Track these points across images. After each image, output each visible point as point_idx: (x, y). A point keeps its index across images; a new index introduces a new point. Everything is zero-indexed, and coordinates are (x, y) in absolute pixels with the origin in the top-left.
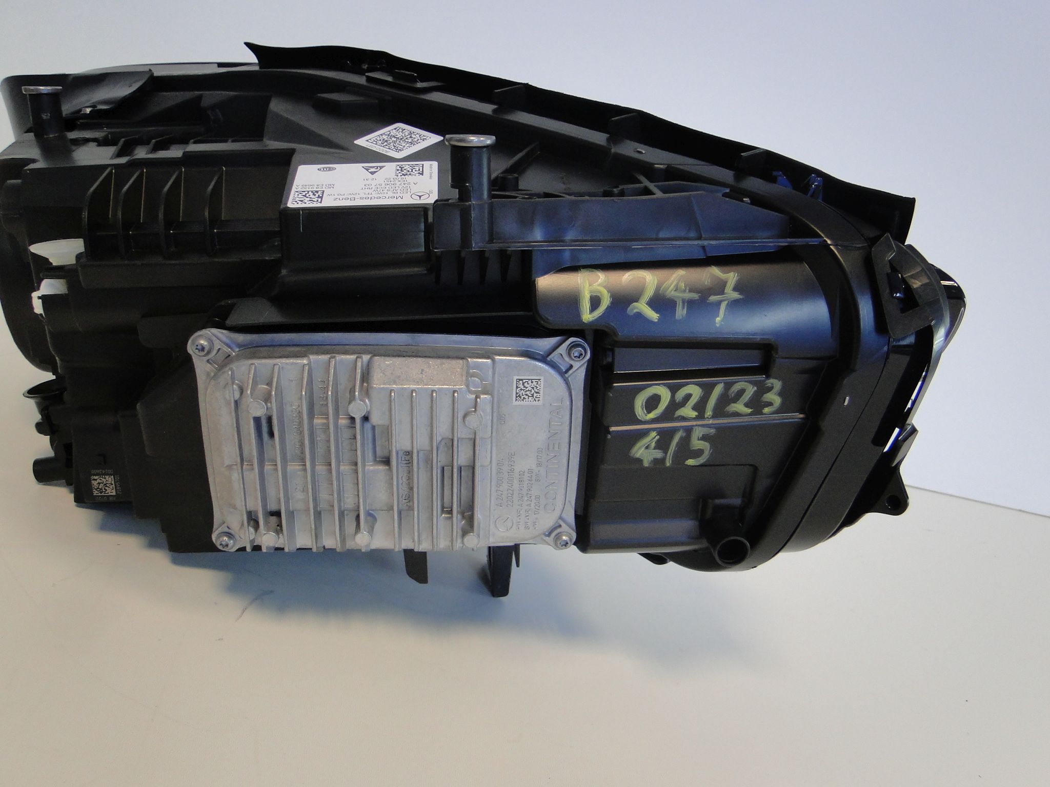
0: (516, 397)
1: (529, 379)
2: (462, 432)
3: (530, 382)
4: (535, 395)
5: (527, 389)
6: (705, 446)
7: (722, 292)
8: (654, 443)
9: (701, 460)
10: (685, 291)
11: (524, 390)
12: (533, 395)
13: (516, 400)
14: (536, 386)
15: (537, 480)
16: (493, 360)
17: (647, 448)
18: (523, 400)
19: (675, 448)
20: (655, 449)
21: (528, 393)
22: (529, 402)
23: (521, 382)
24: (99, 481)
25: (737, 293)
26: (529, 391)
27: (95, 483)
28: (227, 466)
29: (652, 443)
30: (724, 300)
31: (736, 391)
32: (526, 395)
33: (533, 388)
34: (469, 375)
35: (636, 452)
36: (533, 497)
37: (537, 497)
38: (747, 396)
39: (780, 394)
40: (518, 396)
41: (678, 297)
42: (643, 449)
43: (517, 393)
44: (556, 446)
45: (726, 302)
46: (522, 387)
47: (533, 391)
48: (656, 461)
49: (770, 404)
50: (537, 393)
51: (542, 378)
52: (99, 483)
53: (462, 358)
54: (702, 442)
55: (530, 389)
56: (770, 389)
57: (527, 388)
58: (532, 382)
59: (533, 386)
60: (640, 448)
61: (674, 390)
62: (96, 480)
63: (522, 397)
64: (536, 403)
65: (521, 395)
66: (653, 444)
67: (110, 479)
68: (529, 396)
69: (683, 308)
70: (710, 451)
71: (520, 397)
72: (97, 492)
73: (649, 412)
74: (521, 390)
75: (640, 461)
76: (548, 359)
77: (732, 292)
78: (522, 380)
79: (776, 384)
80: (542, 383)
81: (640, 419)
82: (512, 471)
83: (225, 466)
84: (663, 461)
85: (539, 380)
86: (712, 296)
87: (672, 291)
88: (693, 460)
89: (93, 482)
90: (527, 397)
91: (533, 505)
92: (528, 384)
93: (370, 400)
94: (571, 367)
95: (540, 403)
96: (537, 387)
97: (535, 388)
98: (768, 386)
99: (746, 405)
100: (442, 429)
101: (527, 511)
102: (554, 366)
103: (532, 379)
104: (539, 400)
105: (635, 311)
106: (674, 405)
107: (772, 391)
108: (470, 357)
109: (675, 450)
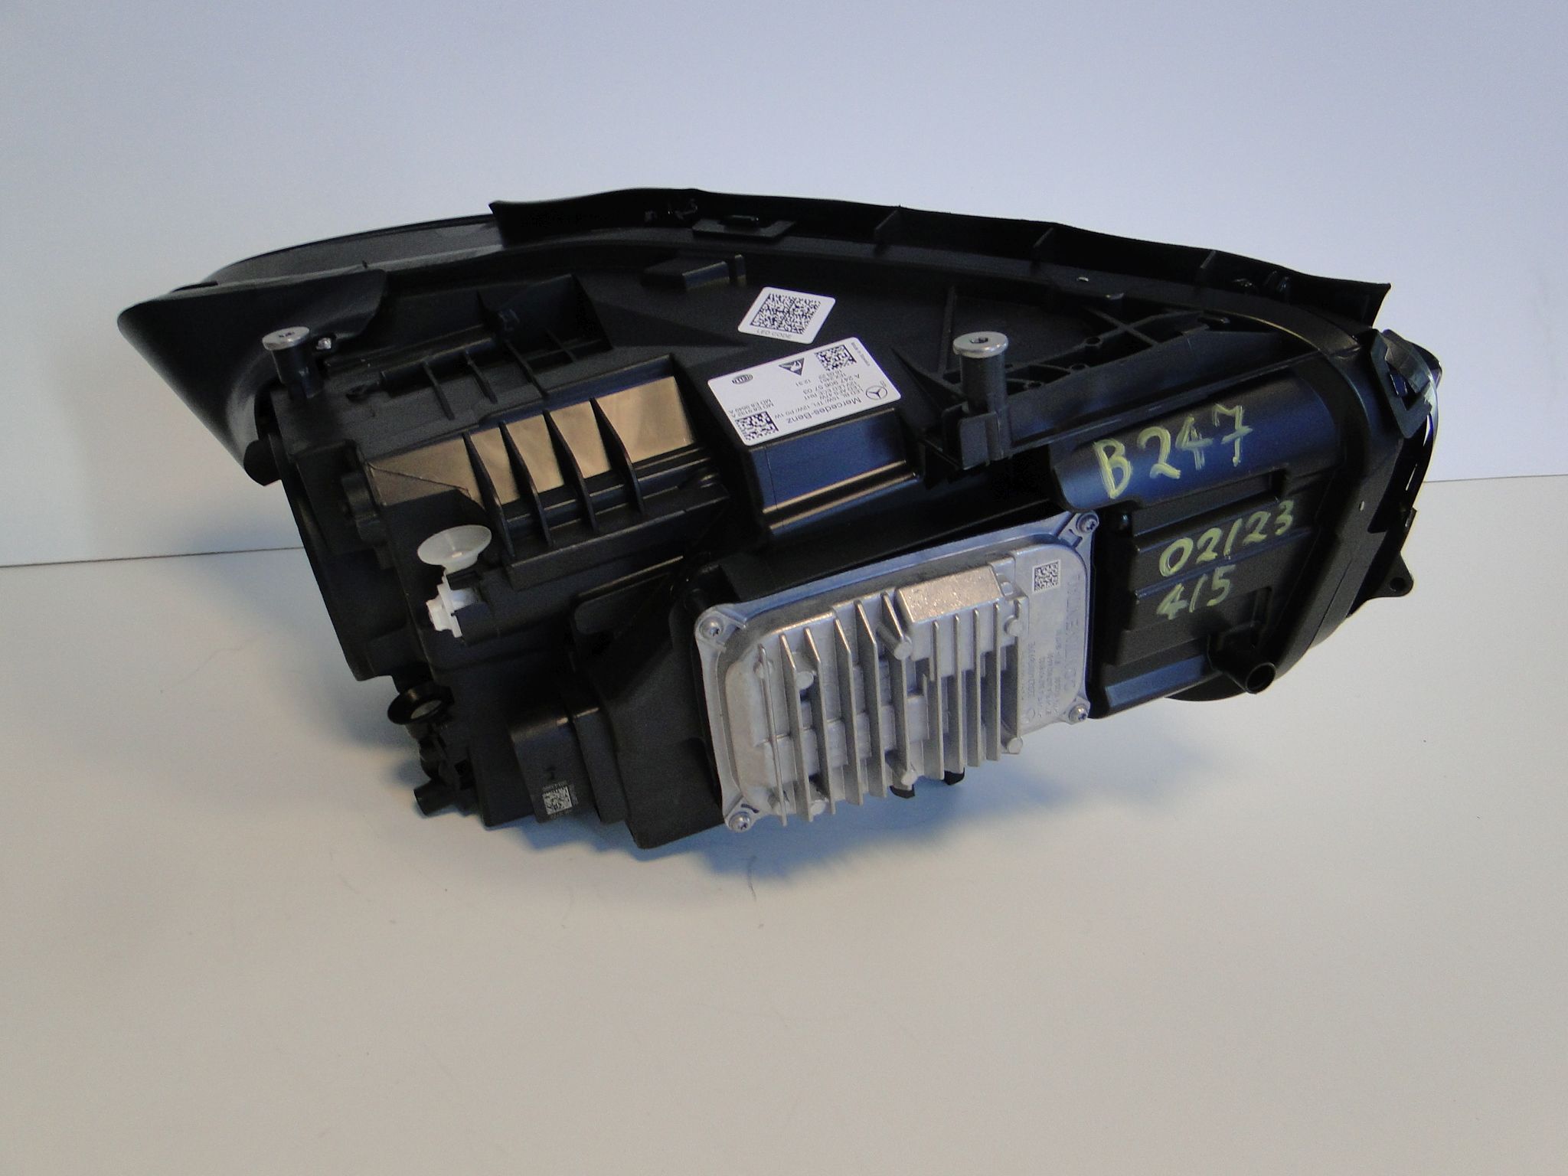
1: (1047, 565)
2: (1004, 641)
3: (1048, 568)
4: (1053, 579)
5: (1045, 576)
6: (1226, 584)
7: (1232, 430)
8: (1179, 595)
9: (1222, 598)
10: (1198, 440)
11: (1042, 577)
12: (1051, 580)
13: (1036, 589)
15: (1058, 663)
16: (1012, 556)
17: (1173, 602)
18: (1042, 588)
19: (1198, 594)
20: (1181, 599)
21: (1046, 579)
22: (1048, 587)
23: (1039, 570)
24: (552, 797)
25: (1247, 426)
26: (1047, 577)
27: (547, 802)
28: (758, 746)
29: (1177, 595)
30: (1237, 438)
31: (1252, 522)
32: (1045, 581)
33: (1051, 573)
34: (1000, 581)
35: (1163, 609)
37: (1058, 680)
38: (1261, 525)
39: (1292, 513)
40: (1037, 585)
41: (1192, 447)
42: (1169, 604)
43: (1036, 583)
44: (1075, 623)
45: (1239, 440)
46: (1040, 574)
47: (1051, 576)
48: (1180, 612)
49: (1283, 526)
50: (1055, 576)
51: (1060, 561)
52: (552, 800)
53: (986, 564)
54: (1222, 580)
55: (1048, 574)
56: (1282, 512)
57: (1045, 574)
58: (1050, 567)
59: (1051, 571)
60: (1166, 604)
61: (1195, 539)
62: (549, 797)
64: (1055, 586)
65: (1040, 583)
66: (1178, 597)
67: (564, 792)
68: (1048, 582)
69: (1201, 458)
70: (1229, 587)
71: (1039, 585)
72: (551, 810)
73: (1172, 566)
74: (1040, 578)
75: (1166, 616)
76: (1059, 538)
77: (1241, 427)
78: (1040, 567)
79: (1289, 504)
80: (1058, 565)
81: (1165, 575)
82: (1033, 660)
83: (754, 745)
84: (1187, 609)
85: (1055, 562)
86: (1224, 437)
87: (1185, 443)
88: (1214, 600)
89: (545, 800)
90: (1045, 584)
91: (1053, 690)
92: (1046, 570)
93: (911, 638)
94: (1080, 539)
95: (1058, 585)
96: (1054, 571)
98: (1280, 509)
99: (1262, 533)
100: (984, 645)
101: (1048, 697)
102: (1064, 543)
103: (1049, 565)
104: (1057, 583)
105: (1157, 473)
106: (1197, 552)
107: (1284, 512)
108: (992, 561)
109: (1198, 596)
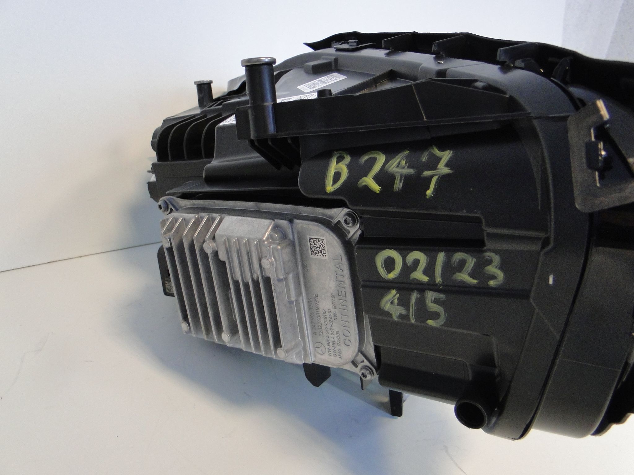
0: (311, 252)
1: (317, 239)
3: (317, 241)
4: (323, 251)
5: (317, 247)
6: (440, 310)
7: (435, 168)
8: (396, 300)
9: (440, 323)
10: (404, 168)
11: (315, 247)
12: (321, 252)
13: (311, 254)
14: (321, 244)
15: (335, 319)
16: (292, 222)
17: (392, 303)
18: (316, 254)
19: (415, 307)
20: (398, 305)
21: (318, 249)
22: (319, 256)
23: (312, 240)
25: (448, 168)
26: (318, 247)
29: (394, 299)
30: (437, 175)
31: (458, 261)
32: (317, 251)
33: (320, 246)
35: (385, 305)
36: (335, 332)
37: (337, 333)
38: (469, 267)
39: (501, 268)
41: (398, 172)
42: (389, 304)
43: (311, 249)
44: (342, 293)
45: (437, 177)
46: (313, 244)
47: (321, 248)
48: (401, 316)
49: (494, 277)
50: (323, 250)
51: (325, 239)
54: (435, 305)
56: (489, 262)
57: (316, 245)
58: (319, 241)
59: (320, 244)
60: (387, 302)
61: (403, 254)
63: (315, 252)
65: (314, 250)
68: (319, 252)
69: (400, 182)
70: (445, 315)
71: (314, 252)
73: (389, 272)
74: (313, 246)
75: (389, 313)
77: (443, 167)
78: (312, 239)
79: (494, 258)
80: (325, 242)
81: (383, 277)
82: (318, 308)
84: (407, 317)
85: (323, 239)
86: (426, 171)
87: (394, 167)
88: (432, 321)
89: (166, 285)
91: (335, 338)
92: (317, 242)
93: (215, 242)
95: (327, 258)
97: (321, 245)
98: (486, 259)
99: (471, 275)
101: (333, 342)
103: (318, 239)
104: (325, 256)
105: (364, 184)
106: (408, 269)
107: (492, 264)
109: (415, 309)
